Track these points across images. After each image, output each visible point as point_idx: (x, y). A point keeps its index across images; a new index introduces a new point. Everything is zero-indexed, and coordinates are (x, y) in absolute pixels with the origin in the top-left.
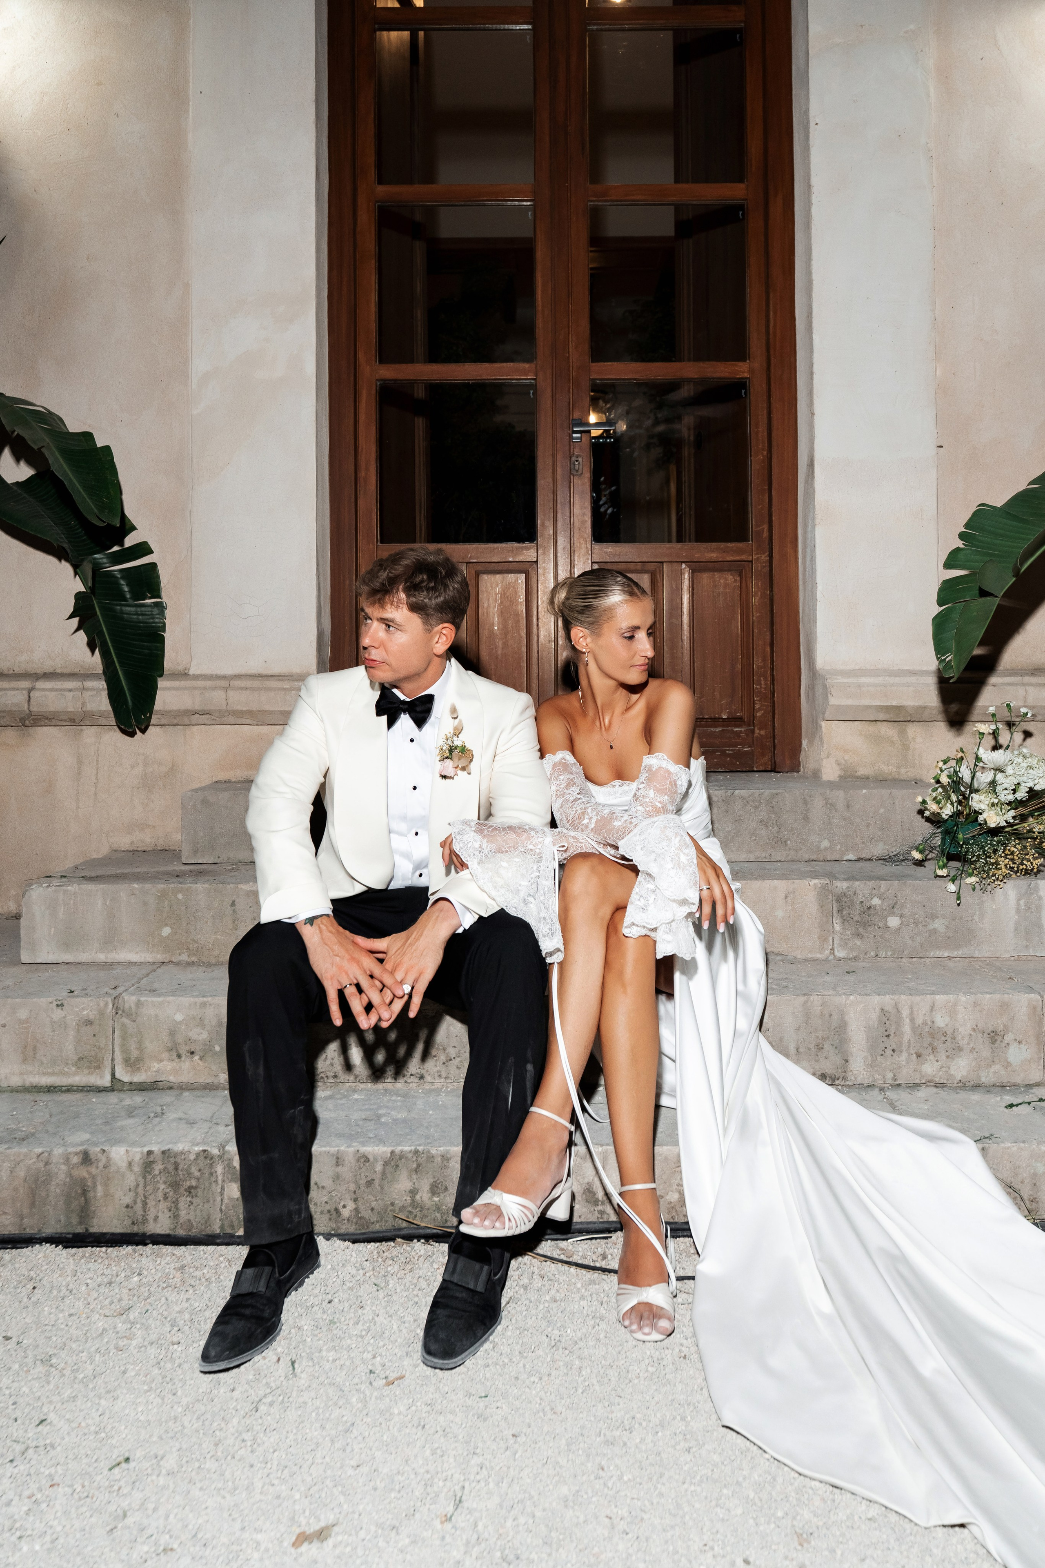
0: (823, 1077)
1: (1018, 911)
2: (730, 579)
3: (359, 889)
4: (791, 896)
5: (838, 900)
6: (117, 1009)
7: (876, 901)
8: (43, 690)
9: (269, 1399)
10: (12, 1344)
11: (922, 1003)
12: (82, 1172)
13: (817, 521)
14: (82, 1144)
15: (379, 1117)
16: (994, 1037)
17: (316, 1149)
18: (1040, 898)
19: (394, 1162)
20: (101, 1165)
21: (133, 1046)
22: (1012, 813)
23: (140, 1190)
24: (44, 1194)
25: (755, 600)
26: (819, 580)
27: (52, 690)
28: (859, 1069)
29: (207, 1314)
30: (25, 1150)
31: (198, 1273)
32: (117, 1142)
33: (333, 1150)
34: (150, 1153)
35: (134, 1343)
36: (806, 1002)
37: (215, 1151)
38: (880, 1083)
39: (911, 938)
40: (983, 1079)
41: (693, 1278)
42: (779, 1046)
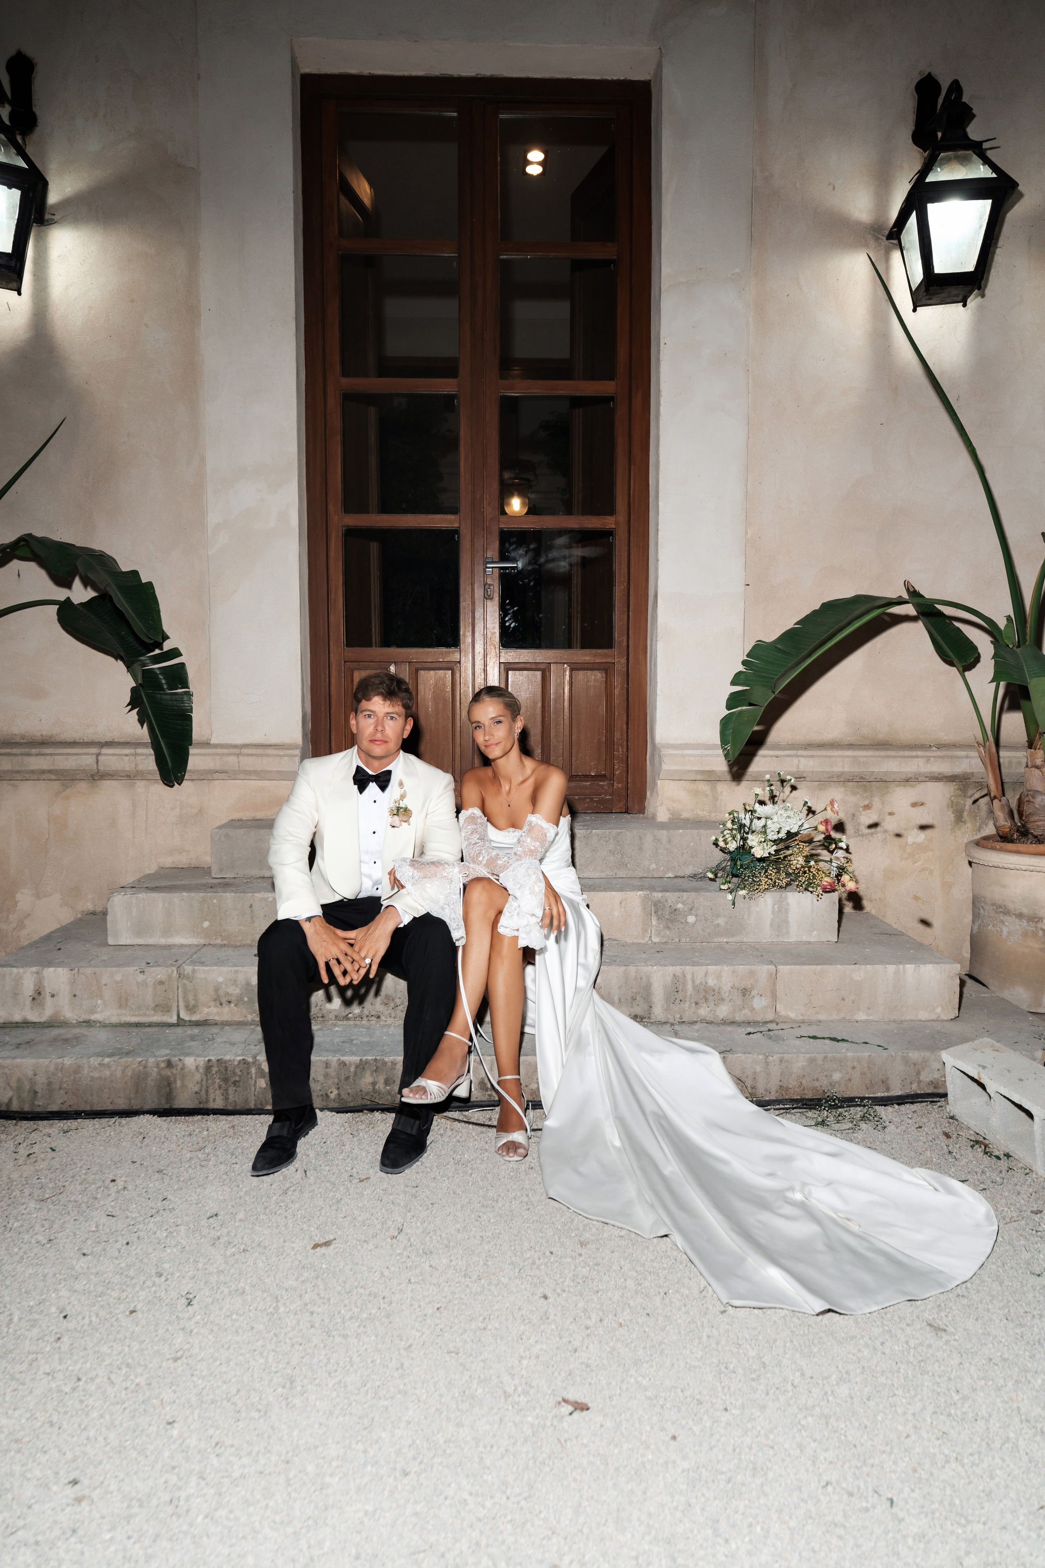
0: (635, 1018)
1: (773, 912)
2: (599, 675)
3: (338, 898)
4: (624, 902)
5: (655, 905)
6: (180, 974)
7: (680, 906)
8: (107, 755)
9: (293, 1188)
10: (137, 1165)
11: (700, 971)
12: (168, 1072)
13: (659, 638)
14: (166, 1056)
15: (352, 1040)
16: (745, 992)
17: (313, 1058)
18: (788, 904)
19: (362, 1066)
20: (179, 1068)
21: (191, 998)
22: (775, 848)
23: (204, 1082)
24: (144, 1085)
25: (617, 691)
26: (658, 680)
27: (113, 755)
28: (658, 1012)
29: (252, 1150)
30: (130, 1059)
31: (243, 1129)
32: (188, 1055)
33: (324, 1059)
34: (209, 1061)
35: (211, 1163)
36: (625, 970)
37: (250, 1060)
38: (671, 1020)
39: (703, 930)
40: (737, 1018)
41: (540, 1130)
42: (607, 998)
